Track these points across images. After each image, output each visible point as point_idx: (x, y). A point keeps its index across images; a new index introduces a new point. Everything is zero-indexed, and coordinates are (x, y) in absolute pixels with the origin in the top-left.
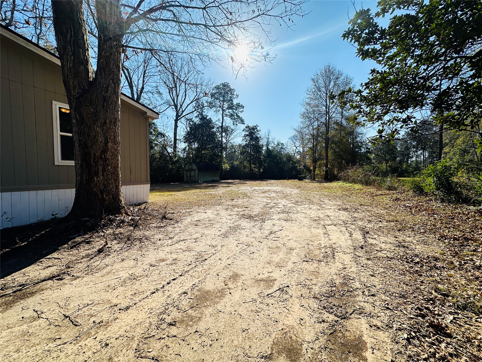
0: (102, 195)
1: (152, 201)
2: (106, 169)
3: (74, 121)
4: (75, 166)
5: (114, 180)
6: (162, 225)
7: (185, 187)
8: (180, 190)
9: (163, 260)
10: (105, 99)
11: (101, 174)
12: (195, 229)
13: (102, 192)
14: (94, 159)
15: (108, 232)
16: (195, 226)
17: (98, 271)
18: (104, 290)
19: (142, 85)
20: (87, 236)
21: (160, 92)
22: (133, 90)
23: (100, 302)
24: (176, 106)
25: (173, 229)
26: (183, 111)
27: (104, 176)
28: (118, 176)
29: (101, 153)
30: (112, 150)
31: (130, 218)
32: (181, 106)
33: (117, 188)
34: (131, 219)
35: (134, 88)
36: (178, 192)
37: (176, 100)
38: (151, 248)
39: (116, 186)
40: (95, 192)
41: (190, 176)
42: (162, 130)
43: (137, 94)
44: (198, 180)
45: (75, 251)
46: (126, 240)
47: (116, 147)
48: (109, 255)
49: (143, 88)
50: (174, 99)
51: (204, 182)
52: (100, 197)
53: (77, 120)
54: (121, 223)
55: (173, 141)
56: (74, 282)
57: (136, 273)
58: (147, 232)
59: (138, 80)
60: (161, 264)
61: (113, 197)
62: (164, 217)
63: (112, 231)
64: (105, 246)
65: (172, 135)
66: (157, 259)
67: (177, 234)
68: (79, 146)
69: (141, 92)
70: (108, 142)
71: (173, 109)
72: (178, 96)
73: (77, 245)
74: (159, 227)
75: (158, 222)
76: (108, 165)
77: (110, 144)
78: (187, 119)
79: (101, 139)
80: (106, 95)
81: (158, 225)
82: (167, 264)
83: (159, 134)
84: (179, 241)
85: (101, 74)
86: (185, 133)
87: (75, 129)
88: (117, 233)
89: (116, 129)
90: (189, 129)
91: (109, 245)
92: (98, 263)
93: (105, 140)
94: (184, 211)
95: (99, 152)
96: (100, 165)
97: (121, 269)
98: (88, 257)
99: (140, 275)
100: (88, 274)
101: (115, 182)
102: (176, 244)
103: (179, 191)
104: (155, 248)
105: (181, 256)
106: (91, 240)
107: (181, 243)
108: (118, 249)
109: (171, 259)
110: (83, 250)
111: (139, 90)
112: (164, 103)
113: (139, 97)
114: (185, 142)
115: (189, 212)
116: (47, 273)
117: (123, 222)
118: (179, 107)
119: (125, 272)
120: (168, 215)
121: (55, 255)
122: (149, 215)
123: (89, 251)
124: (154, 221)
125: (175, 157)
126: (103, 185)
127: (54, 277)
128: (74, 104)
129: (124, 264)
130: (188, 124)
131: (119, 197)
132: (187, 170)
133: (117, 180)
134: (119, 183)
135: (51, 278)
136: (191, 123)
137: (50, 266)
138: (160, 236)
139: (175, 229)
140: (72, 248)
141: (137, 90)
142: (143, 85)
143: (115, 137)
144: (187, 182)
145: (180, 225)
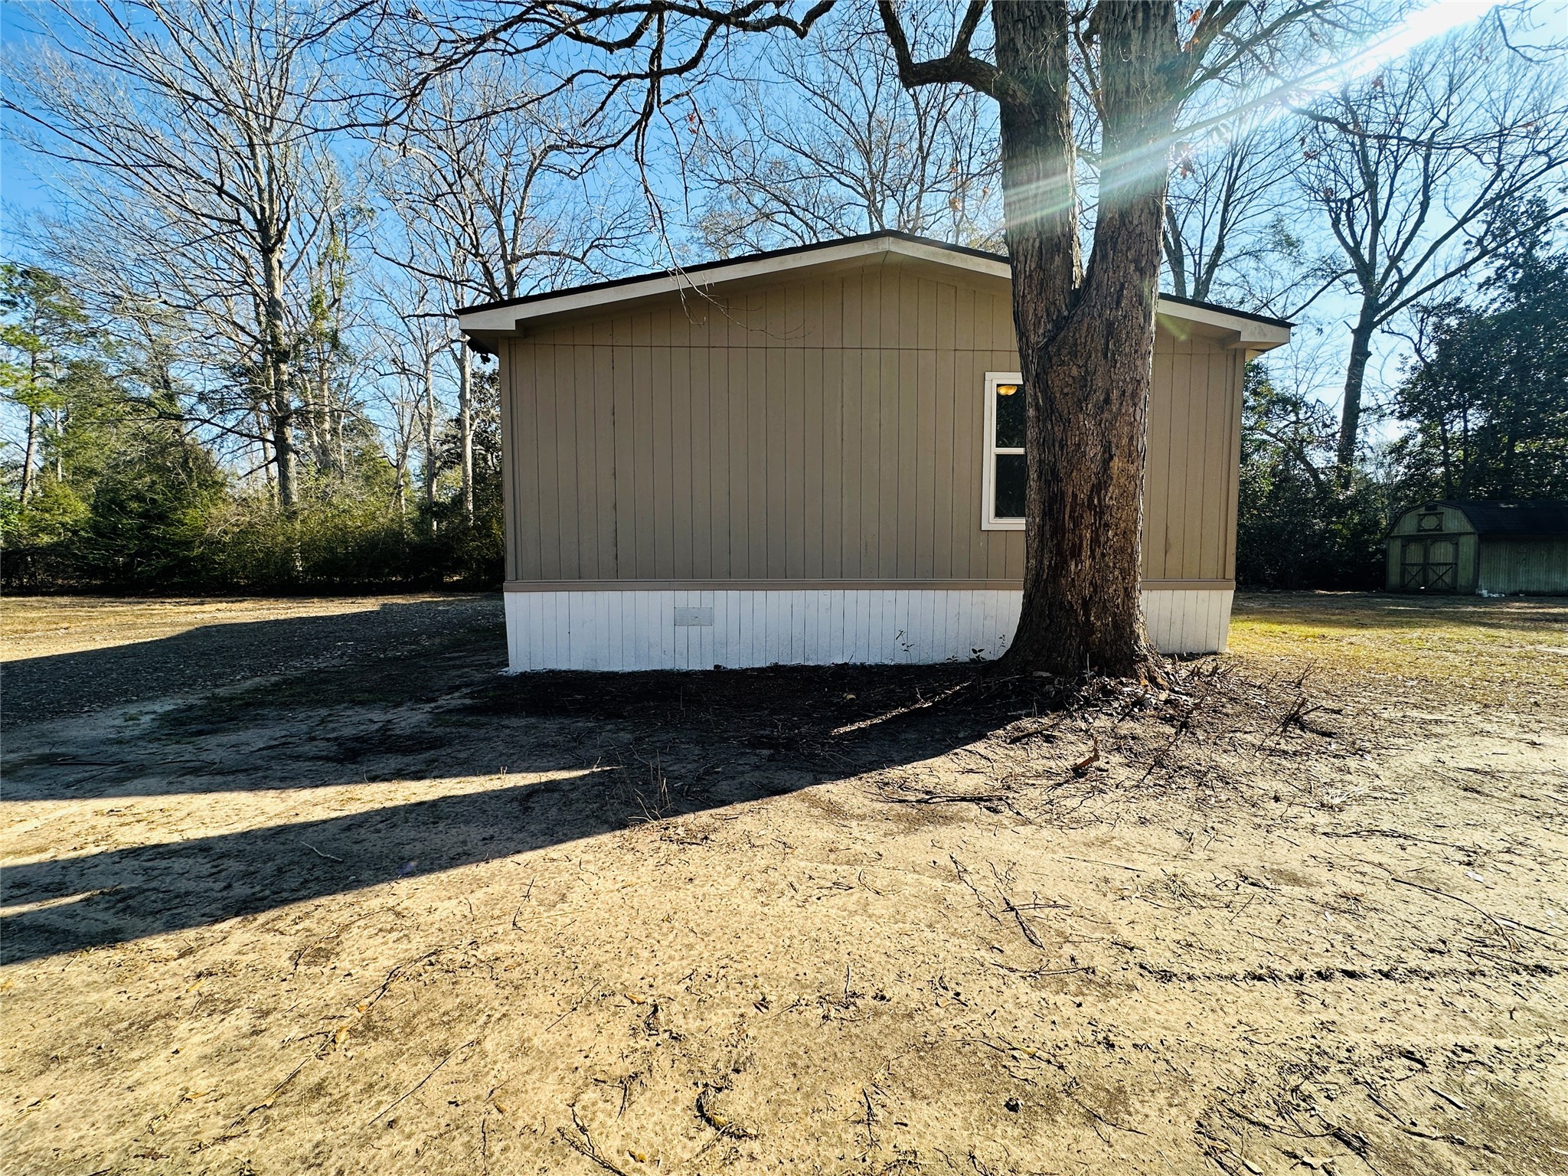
0: (1087, 615)
1: (1240, 649)
2: (1102, 539)
3: (1031, 412)
4: (1027, 531)
5: (1122, 570)
6: (1283, 747)
7: (1391, 613)
8: (1367, 621)
9: (1294, 880)
10: (1110, 330)
11: (1086, 552)
12: (1462, 804)
13: (1086, 605)
14: (1073, 511)
15: (1097, 724)
16: (1462, 793)
17: (1074, 825)
18: (1093, 886)
19: (1216, 241)
20: (1045, 720)
21: (1288, 237)
22: (1183, 271)
23: (1085, 913)
24: (1365, 271)
25: (1337, 776)
26: (1403, 282)
27: (1094, 558)
28: (1132, 559)
29: (1092, 491)
30: (1122, 480)
31: (1163, 696)
32: (1394, 261)
33: (1128, 594)
34: (1167, 702)
35: (1189, 264)
36: (1353, 631)
37: (1366, 242)
38: (1242, 816)
39: (1126, 589)
40: (1070, 603)
41: (1426, 566)
42: (1287, 383)
43: (1197, 280)
44: (1475, 584)
45: (1018, 752)
46: (1151, 761)
47: (1132, 469)
48: (1101, 791)
49: (1219, 249)
50: (1358, 244)
51: (1514, 596)
52: (1082, 618)
53: (1037, 408)
54: (1134, 705)
55: (1340, 418)
56: (1020, 829)
57: (1186, 879)
58: (1224, 755)
59: (1204, 227)
60: (1286, 889)
61: (1114, 622)
62: (1294, 719)
63: (1109, 724)
64: (1091, 760)
65: (1334, 399)
66: (1267, 865)
67: (1360, 800)
68: (1040, 477)
69: (1213, 265)
70: (1111, 458)
71: (1347, 285)
72: (1377, 224)
73: (1024, 737)
74: (1272, 752)
75: (1267, 730)
76: (1107, 526)
77: (1116, 464)
78: (1425, 310)
79: (1093, 451)
80: (1116, 317)
81: (1269, 743)
82: (1312, 901)
83: (1274, 403)
84: (1372, 832)
85: (1104, 257)
86: (1408, 375)
87: (1031, 433)
88: (1123, 732)
89: (1138, 411)
90: (1431, 353)
91: (1101, 763)
92: (1075, 803)
93: (1104, 452)
94: (1395, 714)
95: (1087, 488)
96: (1086, 527)
97: (1139, 848)
98: (1048, 778)
99: (1202, 892)
100: (1049, 822)
101: (1124, 579)
102: (1356, 841)
103: (1362, 626)
104: (1258, 820)
105: (1379, 894)
106: (1056, 733)
107: (1376, 840)
108: (1127, 784)
109: (1330, 889)
110: (1038, 756)
111: (1205, 260)
112: (1304, 278)
113: (1203, 286)
114: (1402, 417)
115: (1424, 722)
116: (967, 784)
117: (1140, 703)
118: (1380, 271)
119: (1153, 861)
120: (1312, 715)
121: (980, 747)
122: (1231, 699)
123: (1052, 763)
124: (1252, 724)
125: (1346, 486)
126: (1091, 583)
127: (981, 799)
128: (1033, 368)
129: (1147, 834)
130: (1429, 329)
131: (1131, 626)
132: (1408, 540)
133: (1128, 573)
134: (1135, 580)
135: (977, 800)
136: (1453, 321)
137: (971, 771)
138: (1278, 786)
139: (1348, 777)
140: (1014, 741)
141: (1197, 265)
142: (1221, 237)
143: (1131, 438)
144: (1404, 591)
145: (1374, 766)
